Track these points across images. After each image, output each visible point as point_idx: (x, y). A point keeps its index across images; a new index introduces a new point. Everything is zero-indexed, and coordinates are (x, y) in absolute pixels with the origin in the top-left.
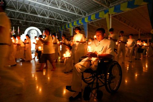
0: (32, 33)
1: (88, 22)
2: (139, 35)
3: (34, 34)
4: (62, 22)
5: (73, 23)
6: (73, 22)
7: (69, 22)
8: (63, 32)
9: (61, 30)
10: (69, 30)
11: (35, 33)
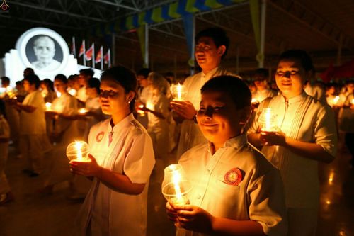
0: (41, 48)
1: (197, 13)
2: (339, 53)
3: (45, 49)
4: (116, 7)
5: (149, 13)
6: (151, 10)
7: (137, 10)
8: (116, 38)
9: (109, 33)
10: (136, 33)
11: (48, 48)
